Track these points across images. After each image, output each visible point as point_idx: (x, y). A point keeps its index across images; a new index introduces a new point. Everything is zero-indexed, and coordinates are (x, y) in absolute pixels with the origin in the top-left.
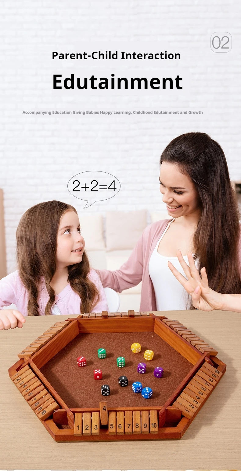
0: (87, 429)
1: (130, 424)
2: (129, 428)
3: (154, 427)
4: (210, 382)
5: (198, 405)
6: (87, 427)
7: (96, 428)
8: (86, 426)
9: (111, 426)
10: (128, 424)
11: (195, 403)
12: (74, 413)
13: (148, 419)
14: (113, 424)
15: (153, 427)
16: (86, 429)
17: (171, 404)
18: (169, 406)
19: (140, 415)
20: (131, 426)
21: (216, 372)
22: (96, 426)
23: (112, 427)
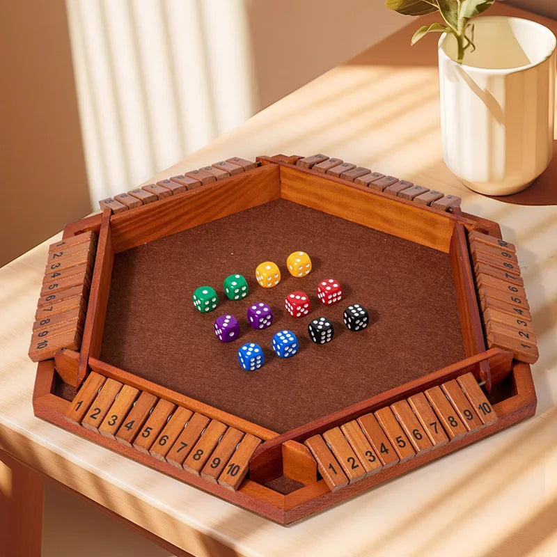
0: (95, 416)
1: (186, 445)
2: (178, 451)
3: (231, 474)
4: (447, 425)
5: (372, 467)
6: (97, 411)
7: (112, 422)
8: (95, 410)
9: (146, 431)
10: (182, 443)
11: (364, 460)
12: (89, 370)
13: (232, 450)
14: (151, 429)
15: (228, 473)
16: (92, 416)
17: (301, 439)
18: (292, 439)
19: (220, 434)
20: (186, 450)
21: (480, 407)
22: (114, 418)
23: (146, 434)
